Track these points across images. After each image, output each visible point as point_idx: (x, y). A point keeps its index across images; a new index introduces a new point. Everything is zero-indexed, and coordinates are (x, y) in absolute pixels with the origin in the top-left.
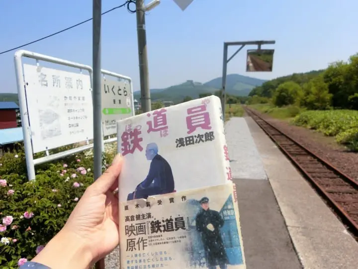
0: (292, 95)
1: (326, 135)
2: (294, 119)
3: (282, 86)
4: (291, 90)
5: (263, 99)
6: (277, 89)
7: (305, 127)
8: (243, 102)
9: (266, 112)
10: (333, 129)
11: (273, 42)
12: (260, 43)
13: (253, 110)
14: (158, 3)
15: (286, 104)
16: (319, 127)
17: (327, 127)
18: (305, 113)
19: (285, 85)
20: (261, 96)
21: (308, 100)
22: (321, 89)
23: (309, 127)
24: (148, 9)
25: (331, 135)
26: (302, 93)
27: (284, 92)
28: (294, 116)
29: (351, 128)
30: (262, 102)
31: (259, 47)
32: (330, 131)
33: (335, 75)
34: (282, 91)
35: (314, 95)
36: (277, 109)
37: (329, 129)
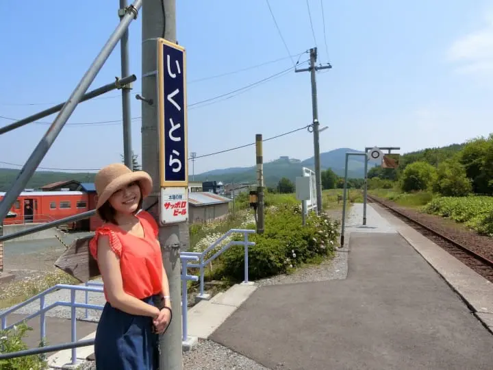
0: (423, 179)
1: (457, 221)
2: (426, 207)
3: (410, 167)
4: (421, 172)
5: (386, 182)
6: (404, 171)
7: (437, 214)
8: (358, 187)
9: (392, 199)
10: (464, 215)
11: (399, 149)
12: (390, 149)
13: (373, 196)
14: (327, 127)
15: (417, 189)
16: (451, 214)
17: (459, 214)
18: (437, 199)
19: (414, 167)
20: (383, 178)
21: (442, 185)
22: (458, 172)
23: (440, 214)
24: (321, 131)
25: (462, 221)
26: (434, 177)
27: (413, 174)
28: (425, 204)
29: (482, 213)
30: (385, 187)
31: (390, 152)
32: (462, 217)
33: (475, 156)
34: (411, 173)
35: (449, 178)
36: (405, 195)
37: (461, 215)
